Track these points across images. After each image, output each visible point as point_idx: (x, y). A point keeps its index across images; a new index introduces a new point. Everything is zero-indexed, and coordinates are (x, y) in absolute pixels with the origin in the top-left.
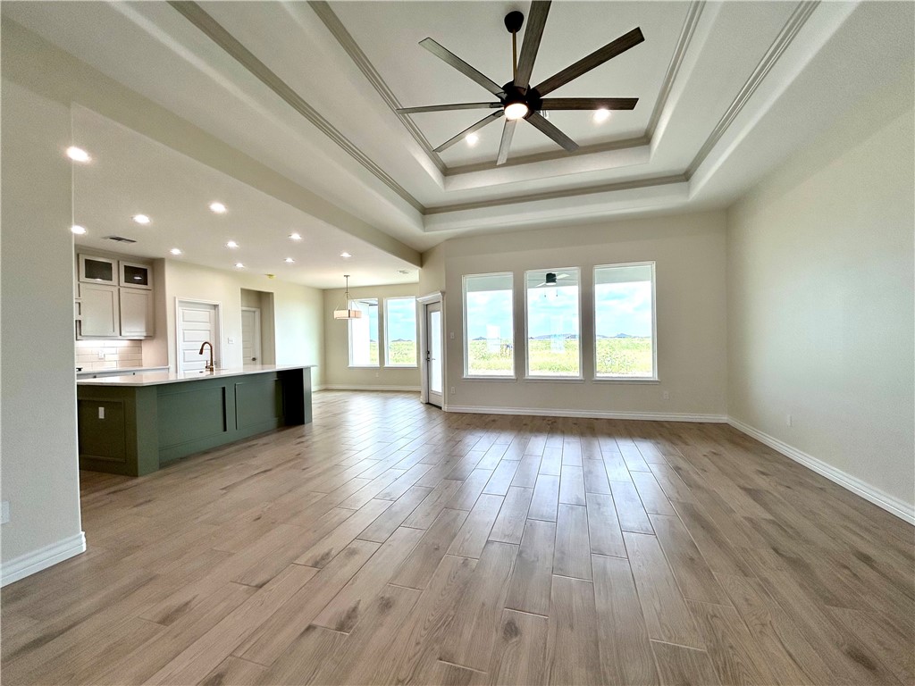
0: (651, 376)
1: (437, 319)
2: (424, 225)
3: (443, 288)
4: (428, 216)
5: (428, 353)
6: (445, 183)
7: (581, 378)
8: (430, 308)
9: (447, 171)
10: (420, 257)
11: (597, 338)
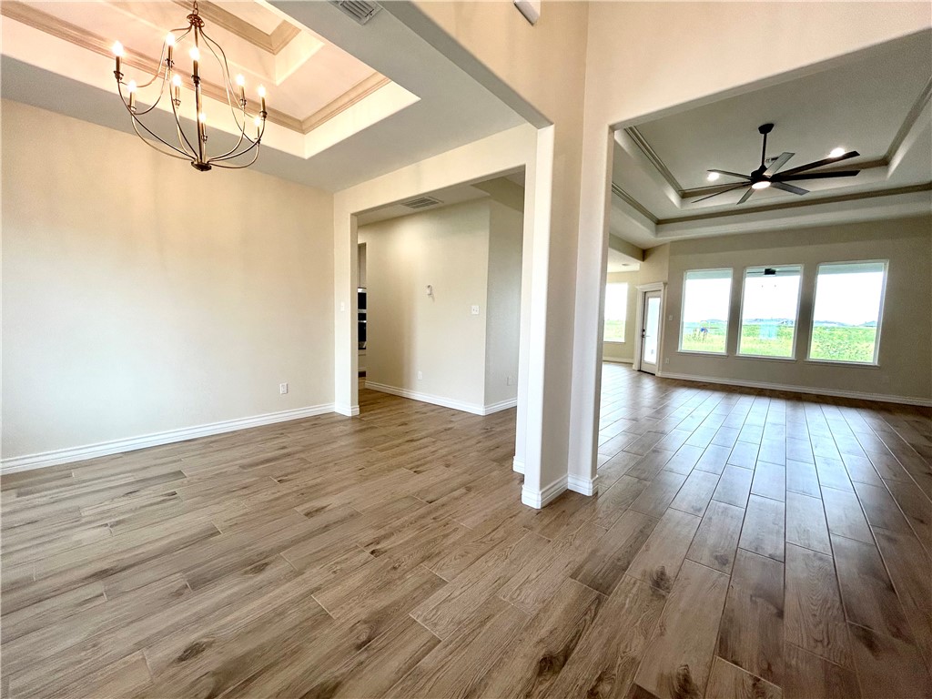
0: (872, 361)
1: (655, 305)
2: (657, 232)
3: (666, 279)
4: (660, 226)
5: (644, 330)
6: (682, 204)
7: (794, 358)
8: (648, 295)
9: (684, 195)
10: (643, 254)
11: (814, 325)
